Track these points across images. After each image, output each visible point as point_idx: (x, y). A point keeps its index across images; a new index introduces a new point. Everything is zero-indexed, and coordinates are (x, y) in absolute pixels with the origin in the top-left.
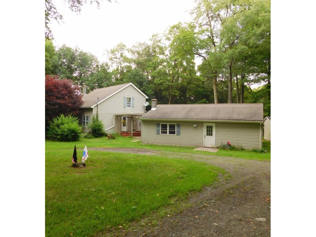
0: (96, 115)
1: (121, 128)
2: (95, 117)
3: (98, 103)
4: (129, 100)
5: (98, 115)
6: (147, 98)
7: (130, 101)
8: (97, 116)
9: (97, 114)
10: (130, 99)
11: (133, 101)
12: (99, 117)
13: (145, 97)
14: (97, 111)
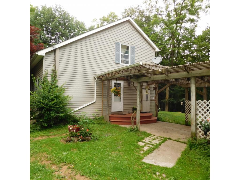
0: (50, 73)
1: (109, 105)
2: (49, 78)
3: (57, 46)
4: (125, 50)
5: (58, 74)
6: (158, 50)
7: (127, 53)
8: (54, 77)
9: (54, 71)
10: (128, 48)
11: (133, 53)
12: (57, 78)
13: (154, 49)
14: (55, 65)
